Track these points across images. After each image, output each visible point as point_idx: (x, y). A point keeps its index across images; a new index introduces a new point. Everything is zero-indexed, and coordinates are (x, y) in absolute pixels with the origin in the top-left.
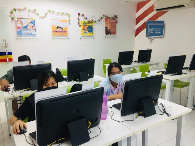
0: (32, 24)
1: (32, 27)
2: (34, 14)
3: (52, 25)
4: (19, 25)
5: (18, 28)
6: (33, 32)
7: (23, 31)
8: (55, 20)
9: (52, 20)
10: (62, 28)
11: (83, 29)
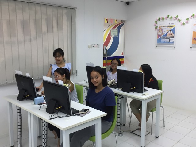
0: (171, 32)
1: (171, 35)
2: (176, 21)
3: (193, 31)
4: (160, 33)
5: (159, 36)
6: (171, 40)
7: (162, 39)
9: (194, 25)
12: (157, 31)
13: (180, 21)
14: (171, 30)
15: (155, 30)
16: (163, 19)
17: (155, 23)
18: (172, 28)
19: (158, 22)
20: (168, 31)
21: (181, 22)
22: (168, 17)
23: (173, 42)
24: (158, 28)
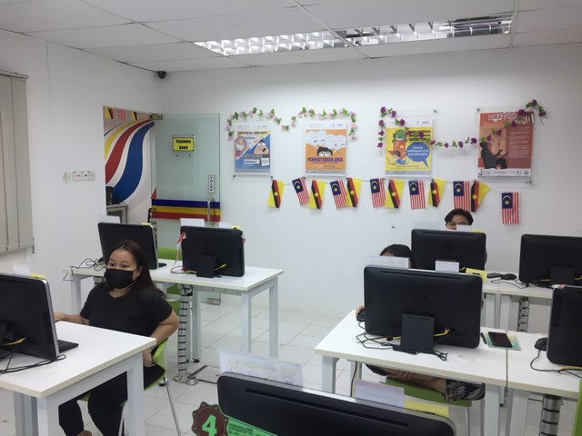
0: (264, 144)
1: (264, 150)
2: (272, 120)
3: (307, 145)
4: (240, 147)
5: (238, 153)
6: (265, 162)
7: (245, 160)
8: (315, 131)
9: (308, 131)
10: (331, 151)
11: (392, 153)
12: (232, 142)
13: (278, 121)
14: (262, 141)
15: (230, 139)
16: (244, 115)
17: (227, 124)
18: (265, 136)
19: (234, 122)
21: (281, 123)
22: (254, 112)
23: (268, 167)
24: (235, 136)
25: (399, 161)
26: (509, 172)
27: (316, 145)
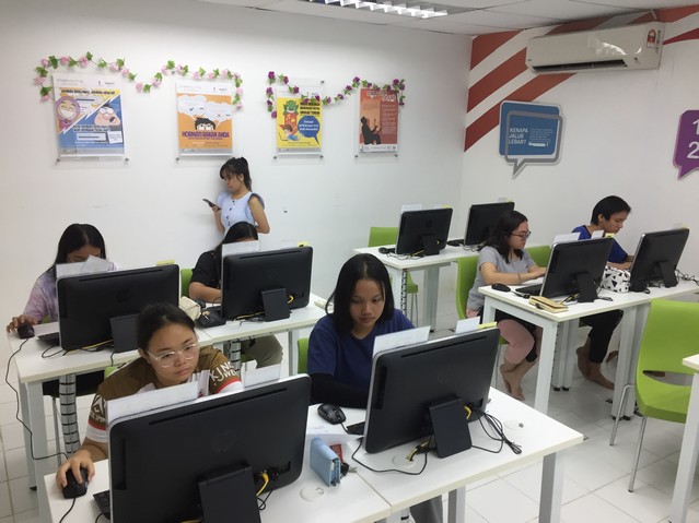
0: (110, 111)
1: (111, 120)
3: (179, 114)
5: (63, 123)
6: (114, 137)
7: (78, 135)
8: (189, 95)
9: (179, 95)
10: (213, 123)
11: (284, 127)
13: (132, 78)
14: (106, 105)
15: (43, 101)
16: (72, 63)
18: (112, 98)
20: (96, 106)
22: (89, 57)
23: (121, 145)
24: (57, 94)
25: (291, 137)
26: (383, 147)
27: (193, 115)
